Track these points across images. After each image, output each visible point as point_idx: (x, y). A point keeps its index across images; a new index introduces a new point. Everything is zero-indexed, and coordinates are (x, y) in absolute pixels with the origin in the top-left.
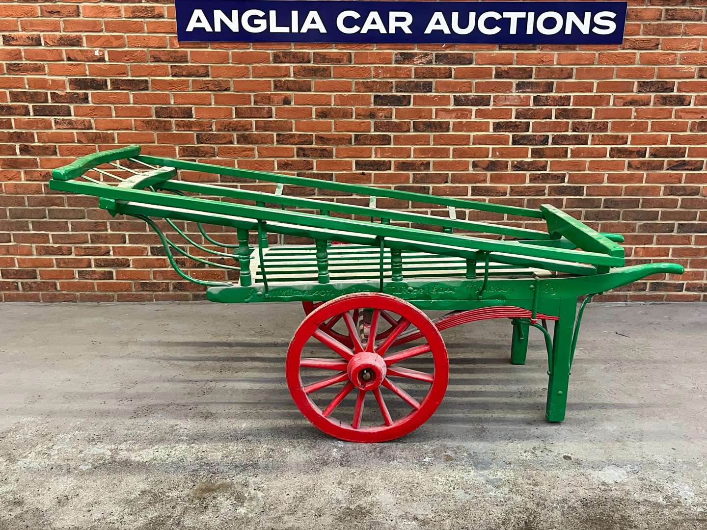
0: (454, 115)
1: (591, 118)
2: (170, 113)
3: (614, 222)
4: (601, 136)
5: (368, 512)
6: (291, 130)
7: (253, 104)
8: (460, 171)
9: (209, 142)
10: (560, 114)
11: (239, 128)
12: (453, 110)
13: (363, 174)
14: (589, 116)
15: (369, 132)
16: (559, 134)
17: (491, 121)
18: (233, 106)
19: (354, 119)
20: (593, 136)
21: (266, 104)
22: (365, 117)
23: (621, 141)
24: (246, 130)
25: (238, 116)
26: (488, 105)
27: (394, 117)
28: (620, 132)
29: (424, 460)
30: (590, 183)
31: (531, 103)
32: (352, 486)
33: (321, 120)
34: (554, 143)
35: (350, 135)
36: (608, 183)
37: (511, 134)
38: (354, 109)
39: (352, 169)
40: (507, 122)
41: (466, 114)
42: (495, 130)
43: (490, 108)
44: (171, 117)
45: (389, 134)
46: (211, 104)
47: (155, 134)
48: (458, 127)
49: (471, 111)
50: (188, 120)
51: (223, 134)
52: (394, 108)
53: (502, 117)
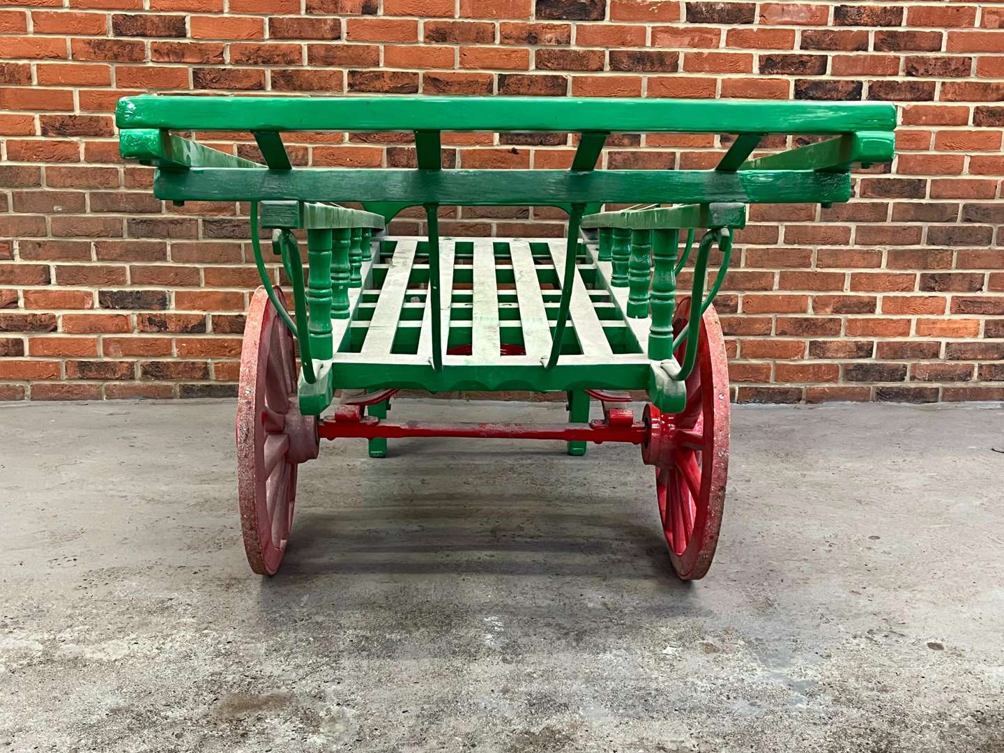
0: (687, 40)
1: (939, 50)
2: (142, 27)
3: (980, 248)
4: (959, 84)
5: (567, 737)
6: (377, 65)
7: (303, 12)
8: (698, 147)
9: (216, 85)
10: (883, 41)
11: (277, 59)
12: (686, 31)
13: (514, 151)
14: (937, 46)
15: (527, 69)
16: (880, 79)
17: (756, 53)
18: (265, 15)
19: (497, 45)
20: (943, 84)
21: (328, 12)
22: (518, 40)
23: (995, 96)
24: (290, 63)
25: (274, 35)
26: (751, 22)
27: (573, 41)
28: (991, 76)
29: (664, 652)
30: (937, 173)
31: (831, 19)
32: (530, 695)
33: (435, 45)
34: (872, 96)
35: (491, 76)
36: (971, 173)
37: (792, 80)
38: (497, 25)
39: (492, 142)
40: (786, 56)
41: (707, 39)
42: (762, 71)
43: (754, 27)
44: (144, 35)
45: (563, 74)
46: (222, 12)
47: (113, 68)
48: (694, 63)
49: (718, 33)
50: (176, 41)
51: (245, 71)
52: (573, 25)
53: (775, 46)
